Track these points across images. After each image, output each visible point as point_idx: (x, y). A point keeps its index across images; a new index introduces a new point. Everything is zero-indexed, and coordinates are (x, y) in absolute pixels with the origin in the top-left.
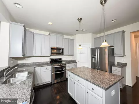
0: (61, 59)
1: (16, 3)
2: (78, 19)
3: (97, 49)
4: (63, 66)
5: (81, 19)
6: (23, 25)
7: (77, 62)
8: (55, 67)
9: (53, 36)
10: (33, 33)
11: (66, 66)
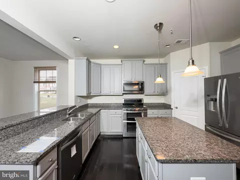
0: (140, 100)
1: (75, 38)
2: (156, 26)
3: (220, 81)
4: (140, 112)
5: (161, 24)
6: (86, 58)
7: (172, 107)
8: (127, 113)
9: (128, 64)
10: (100, 65)
11: (147, 112)
